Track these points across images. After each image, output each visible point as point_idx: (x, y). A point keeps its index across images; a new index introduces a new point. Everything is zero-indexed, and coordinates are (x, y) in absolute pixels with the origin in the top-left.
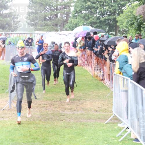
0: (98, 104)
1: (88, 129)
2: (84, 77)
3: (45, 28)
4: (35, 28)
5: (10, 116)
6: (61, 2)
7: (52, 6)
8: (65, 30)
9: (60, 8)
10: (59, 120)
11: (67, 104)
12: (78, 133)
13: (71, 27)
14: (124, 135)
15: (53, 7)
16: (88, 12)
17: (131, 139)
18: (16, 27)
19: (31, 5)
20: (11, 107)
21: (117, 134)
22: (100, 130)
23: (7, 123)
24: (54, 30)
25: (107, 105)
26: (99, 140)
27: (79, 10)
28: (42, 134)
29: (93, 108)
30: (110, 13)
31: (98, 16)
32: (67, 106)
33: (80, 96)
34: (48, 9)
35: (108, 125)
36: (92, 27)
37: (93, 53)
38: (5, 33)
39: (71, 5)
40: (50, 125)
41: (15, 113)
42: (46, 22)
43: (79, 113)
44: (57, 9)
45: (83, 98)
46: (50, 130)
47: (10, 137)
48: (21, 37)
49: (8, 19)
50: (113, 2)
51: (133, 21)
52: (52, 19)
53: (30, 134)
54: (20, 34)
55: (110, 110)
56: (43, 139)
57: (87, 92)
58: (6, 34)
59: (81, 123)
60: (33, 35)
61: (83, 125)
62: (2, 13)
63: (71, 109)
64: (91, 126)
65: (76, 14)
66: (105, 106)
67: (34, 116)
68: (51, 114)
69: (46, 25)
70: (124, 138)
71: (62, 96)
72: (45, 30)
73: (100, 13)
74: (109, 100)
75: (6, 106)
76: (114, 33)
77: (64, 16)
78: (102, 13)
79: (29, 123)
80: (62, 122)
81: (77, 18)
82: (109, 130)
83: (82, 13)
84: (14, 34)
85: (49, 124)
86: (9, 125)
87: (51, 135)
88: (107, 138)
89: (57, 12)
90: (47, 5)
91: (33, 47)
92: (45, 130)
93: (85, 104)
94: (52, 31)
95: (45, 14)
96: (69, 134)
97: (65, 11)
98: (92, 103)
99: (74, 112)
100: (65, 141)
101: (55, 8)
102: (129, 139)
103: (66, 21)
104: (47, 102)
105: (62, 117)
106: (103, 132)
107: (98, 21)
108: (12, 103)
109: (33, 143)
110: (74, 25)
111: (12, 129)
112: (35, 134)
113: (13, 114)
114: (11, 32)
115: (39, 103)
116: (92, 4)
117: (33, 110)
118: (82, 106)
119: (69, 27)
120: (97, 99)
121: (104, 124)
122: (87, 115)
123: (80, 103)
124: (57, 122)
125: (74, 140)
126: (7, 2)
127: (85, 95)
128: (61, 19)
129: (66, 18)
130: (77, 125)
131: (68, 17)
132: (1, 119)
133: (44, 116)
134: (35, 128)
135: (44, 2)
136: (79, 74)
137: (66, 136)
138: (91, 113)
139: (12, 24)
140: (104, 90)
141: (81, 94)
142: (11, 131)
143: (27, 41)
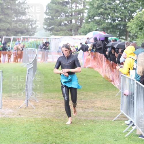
0: (108, 103)
1: (97, 125)
2: (96, 78)
3: (60, 33)
4: (51, 33)
5: (26, 114)
6: (75, 9)
7: (67, 13)
8: (79, 34)
9: (75, 13)
12: (88, 129)
13: (85, 32)
14: (130, 131)
16: (100, 18)
17: (137, 135)
19: (47, 11)
20: (27, 105)
21: (124, 130)
22: (108, 127)
23: (23, 120)
24: (69, 35)
25: (116, 104)
26: (107, 136)
27: (92, 15)
28: (56, 130)
29: (103, 106)
30: (121, 19)
32: (80, 105)
33: (91, 96)
34: (63, 15)
35: (116, 122)
38: (23, 38)
39: (84, 12)
41: (31, 110)
42: (61, 27)
43: (90, 111)
44: (71, 15)
45: (94, 98)
48: (38, 41)
50: (123, 8)
51: (142, 27)
52: (67, 25)
53: (45, 130)
54: (37, 38)
55: (118, 108)
56: (56, 134)
57: (97, 92)
59: (91, 120)
60: (49, 39)
61: (93, 121)
63: (82, 108)
65: (89, 20)
66: (114, 105)
67: (48, 114)
69: (61, 30)
70: (130, 134)
72: (60, 34)
74: (118, 99)
75: (23, 104)
76: (124, 37)
77: (78, 22)
78: (113, 19)
79: (44, 120)
81: (91, 23)
82: (117, 127)
83: (94, 18)
84: (32, 38)
85: (62, 121)
86: (26, 121)
87: (63, 131)
88: (114, 134)
89: (71, 17)
90: (62, 11)
91: (49, 50)
92: (58, 127)
93: (95, 103)
94: (67, 36)
95: (60, 20)
96: (79, 130)
97: (78, 17)
98: (103, 102)
99: (85, 110)
100: (76, 136)
101: (70, 14)
102: (134, 135)
103: (80, 26)
106: (111, 129)
108: (29, 102)
109: (47, 138)
110: (88, 30)
111: (28, 125)
112: (49, 129)
113: (30, 111)
114: (29, 37)
115: (53, 102)
116: (104, 11)
117: (48, 108)
118: (93, 104)
119: (82, 31)
120: (106, 99)
121: (113, 121)
122: (97, 113)
123: (91, 102)
125: (84, 136)
126: (25, 9)
127: (95, 94)
129: (80, 24)
130: (88, 122)
131: (82, 23)
132: (18, 116)
133: (58, 114)
134: (50, 125)
135: (60, 9)
136: (91, 76)
137: (77, 132)
138: (100, 111)
139: (30, 29)
140: (114, 90)
141: (92, 94)
142: (27, 127)
143: (44, 45)
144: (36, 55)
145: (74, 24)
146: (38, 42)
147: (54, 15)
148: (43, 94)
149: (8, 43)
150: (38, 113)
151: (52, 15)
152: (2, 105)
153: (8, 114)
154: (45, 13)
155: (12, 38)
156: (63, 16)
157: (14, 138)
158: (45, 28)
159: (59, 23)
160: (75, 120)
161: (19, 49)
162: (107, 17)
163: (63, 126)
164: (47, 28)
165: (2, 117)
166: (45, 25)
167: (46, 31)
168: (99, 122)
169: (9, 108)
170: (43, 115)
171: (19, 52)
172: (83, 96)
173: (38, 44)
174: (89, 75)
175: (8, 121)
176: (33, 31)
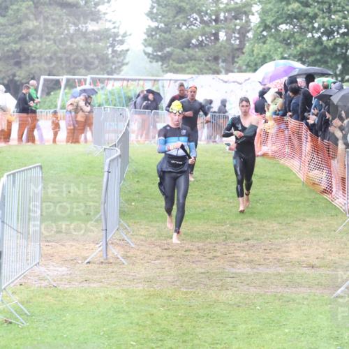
0: (317, 249)
1: (292, 310)
2: (283, 184)
3: (189, 67)
4: (165, 65)
5: (104, 278)
6: (227, 4)
7: (207, 13)
8: (236, 70)
9: (224, 17)
10: (224, 287)
11: (242, 250)
12: (268, 320)
13: (252, 64)
15: (207, 17)
16: (292, 27)
18: (120, 64)
19: (155, 11)
20: (107, 255)
22: (321, 313)
23: (97, 295)
24: (211, 72)
25: (339, 253)
26: (318, 338)
27: (273, 22)
28: (182, 321)
29: (304, 258)
30: (346, 30)
31: (316, 36)
32: (242, 254)
33: (273, 231)
34: (196, 19)
36: (303, 63)
37: (304, 127)
38: (92, 78)
39: (250, 11)
40: (200, 299)
41: (115, 269)
42: (191, 51)
43: (271, 271)
44: (217, 21)
45: (279, 236)
46: (202, 312)
47: (105, 329)
48: (132, 88)
49: (100, 44)
52: (206, 44)
53: (153, 322)
54: (128, 80)
56: (184, 334)
57: (289, 222)
58: (94, 81)
59: (275, 296)
60: (160, 82)
61: (279, 300)
62: (86, 30)
63: (251, 262)
64: (299, 303)
65: (265, 33)
66: (333, 255)
67: (162, 278)
68: (202, 273)
69: (191, 58)
71: (230, 230)
72: (188, 70)
73: (322, 30)
74: (344, 239)
75: (95, 254)
77: (235, 37)
78: (326, 29)
79: (150, 295)
80: (229, 292)
81: (268, 42)
83: (278, 31)
84: (115, 80)
85: (199, 297)
86: (103, 298)
87: (203, 325)
88: (338, 332)
89: (217, 25)
90: (193, 10)
91: (160, 111)
92: (188, 313)
93: (284, 249)
94: (206, 73)
95: (188, 32)
96: (245, 322)
97: (236, 25)
98: (304, 248)
99: (258, 269)
100: (236, 338)
101: (214, 17)
103: (240, 49)
104: (193, 243)
105: (229, 280)
106: (328, 318)
107: (318, 49)
108: (110, 247)
109: (160, 343)
110: (260, 58)
111: (110, 309)
112: (165, 320)
113: (113, 272)
114: (106, 76)
115: (174, 248)
116: (302, 8)
117: (160, 264)
118: (277, 254)
119: (246, 63)
120: (313, 239)
121: (332, 297)
122: (289, 277)
123: (274, 246)
124: (218, 292)
125: (257, 337)
126: (97, 4)
127: (284, 227)
128: (228, 46)
129: (240, 42)
130: (267, 301)
131: (244, 40)
132: (82, 285)
133: (186, 279)
134: (166, 308)
135: (187, 4)
136: (270, 178)
137: (240, 326)
138: (298, 271)
139: (110, 56)
140: (332, 216)
141: (275, 226)
142: (107, 313)
143: (146, 98)
144: (128, 125)
145: (224, 43)
146: (130, 91)
147: (171, 20)
148: (147, 227)
149: (52, 93)
150: (135, 276)
151: (167, 20)
152: (41, 256)
153: (56, 279)
154: (148, 15)
155: (63, 79)
156: (194, 22)
157: (73, 344)
158: (148, 54)
159: (184, 40)
160: (233, 295)
161: (81, 109)
162: (309, 25)
163: (202, 311)
164: (153, 55)
165: (40, 287)
166: (150, 45)
167: (151, 62)
168: (297, 301)
169: (57, 263)
170: (149, 281)
171: (80, 117)
172: (251, 230)
173: (131, 94)
174: (265, 175)
175: (56, 297)
176: (118, 62)
